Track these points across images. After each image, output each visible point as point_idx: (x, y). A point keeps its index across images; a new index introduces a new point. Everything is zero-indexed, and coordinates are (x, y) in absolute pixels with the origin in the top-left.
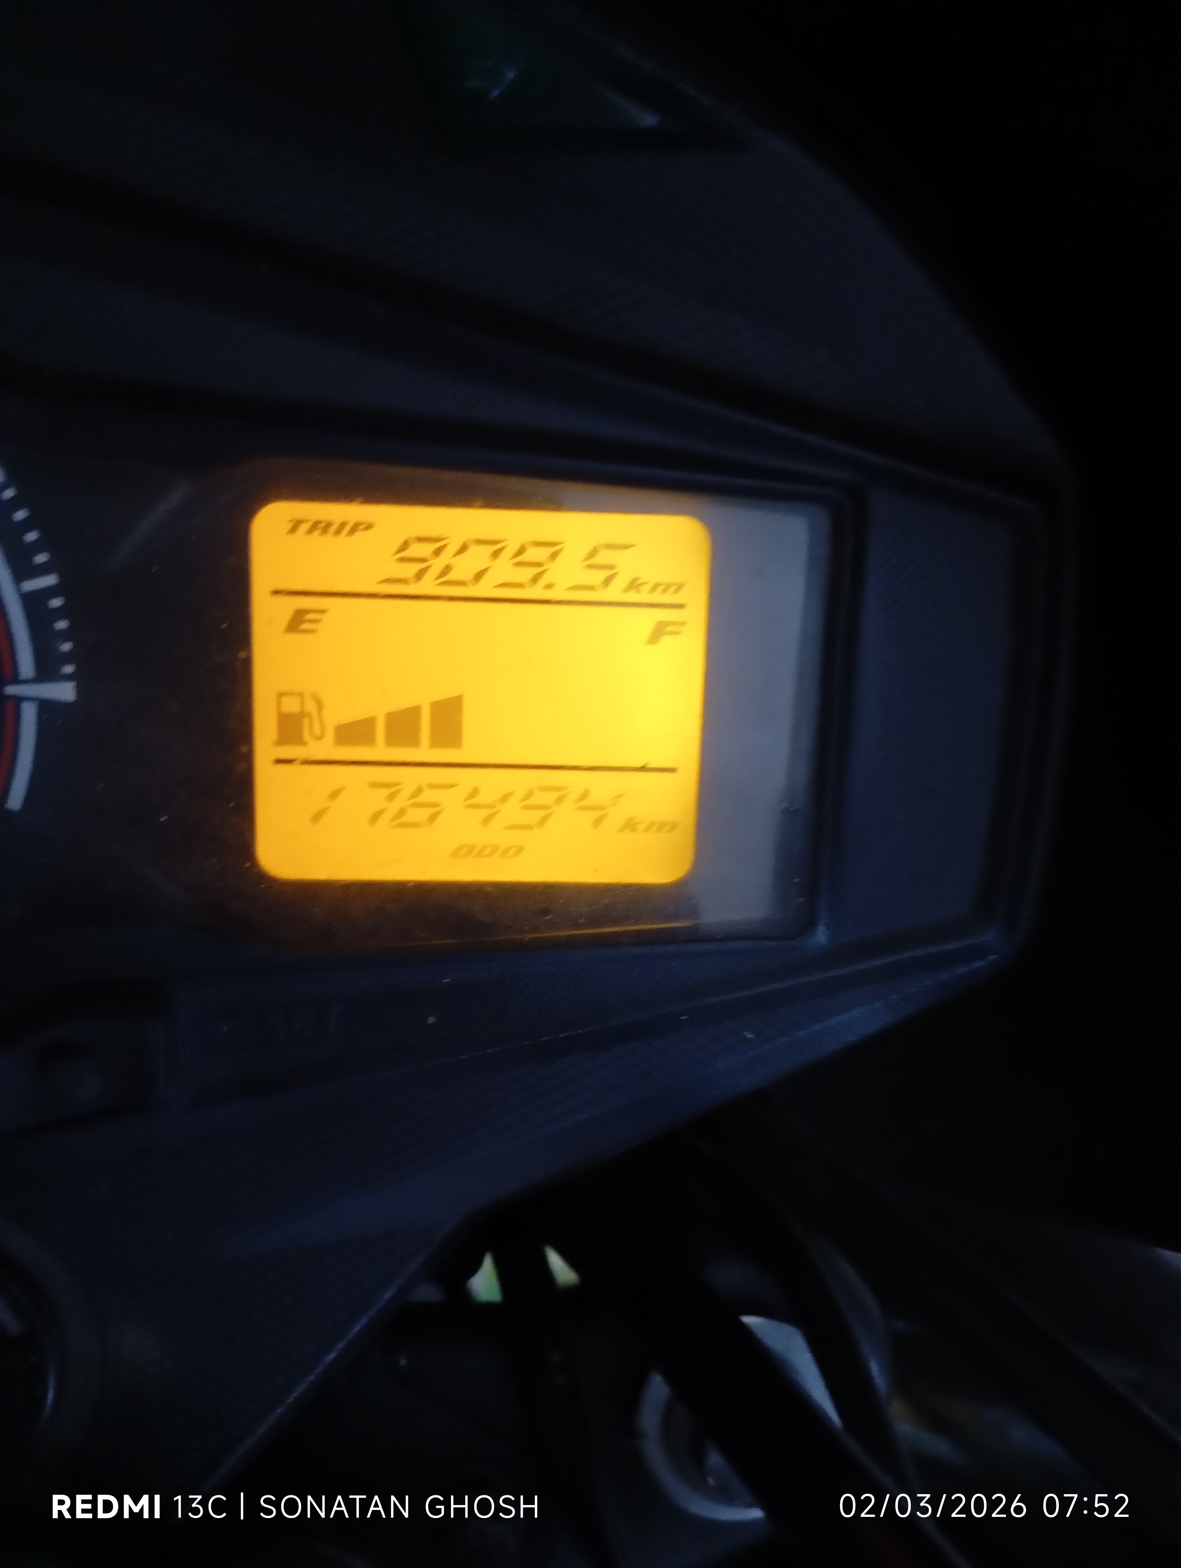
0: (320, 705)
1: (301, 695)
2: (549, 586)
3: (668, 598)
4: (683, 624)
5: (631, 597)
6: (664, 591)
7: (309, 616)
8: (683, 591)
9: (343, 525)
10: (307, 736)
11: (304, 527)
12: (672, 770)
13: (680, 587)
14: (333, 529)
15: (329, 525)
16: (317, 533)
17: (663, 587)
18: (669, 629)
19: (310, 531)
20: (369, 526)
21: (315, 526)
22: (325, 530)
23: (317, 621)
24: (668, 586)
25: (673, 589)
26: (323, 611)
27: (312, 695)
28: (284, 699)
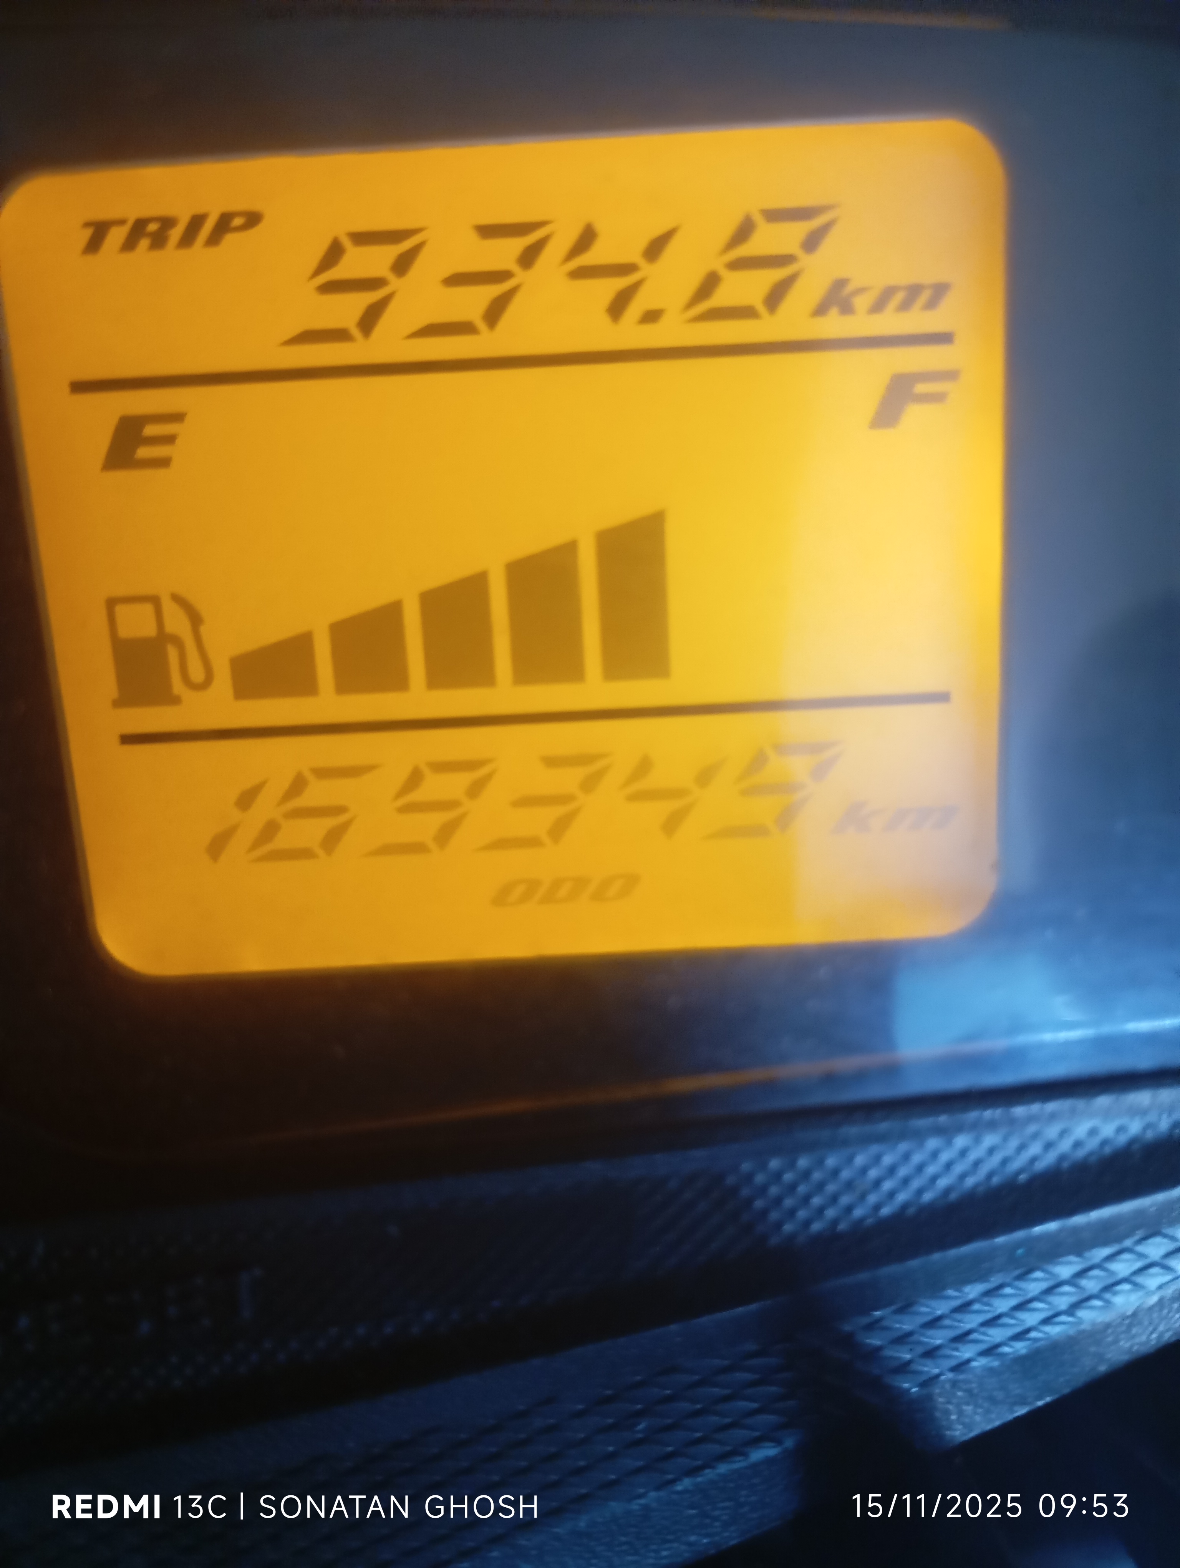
0: (194, 618)
1: (155, 601)
2: (651, 317)
3: (916, 321)
4: (951, 375)
5: (832, 326)
6: (905, 306)
7: (150, 430)
8: (948, 302)
9: (197, 222)
10: (178, 686)
11: (116, 236)
12: (942, 697)
13: (940, 291)
14: (176, 234)
15: (167, 223)
16: (144, 243)
17: (899, 297)
18: (921, 388)
19: (129, 245)
20: (253, 219)
21: (137, 231)
22: (159, 241)
23: (170, 439)
24: (913, 292)
25: (925, 296)
26: (178, 417)
27: (177, 599)
28: (121, 610)
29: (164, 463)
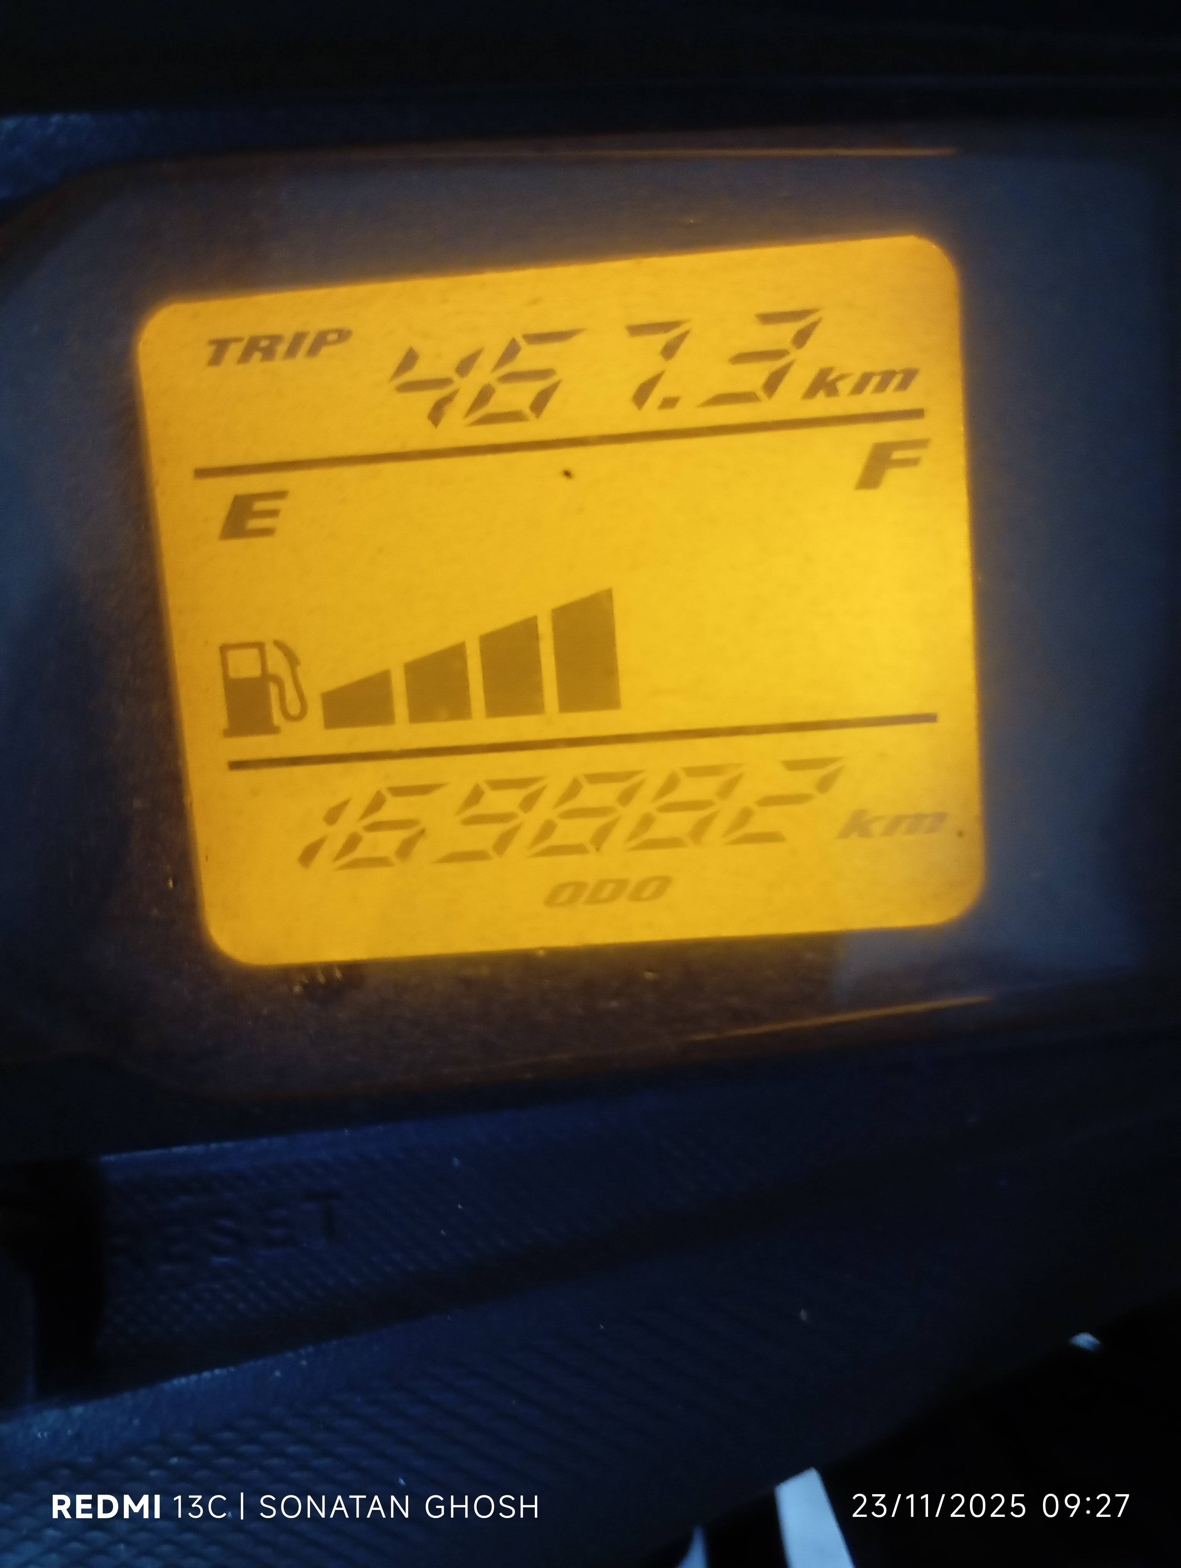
0: (292, 659)
1: (259, 646)
2: (669, 403)
3: (891, 400)
4: (921, 444)
5: (821, 405)
6: (882, 387)
7: (259, 506)
8: (917, 384)
9: (299, 338)
10: (277, 718)
11: (235, 350)
12: (929, 718)
14: (282, 348)
15: (275, 339)
16: (257, 355)
17: (875, 380)
18: (897, 455)
20: (343, 335)
21: (252, 347)
22: (268, 354)
23: (273, 513)
24: (887, 377)
25: (896, 380)
26: (280, 495)
27: (279, 645)
28: (232, 655)
29: (267, 532)
